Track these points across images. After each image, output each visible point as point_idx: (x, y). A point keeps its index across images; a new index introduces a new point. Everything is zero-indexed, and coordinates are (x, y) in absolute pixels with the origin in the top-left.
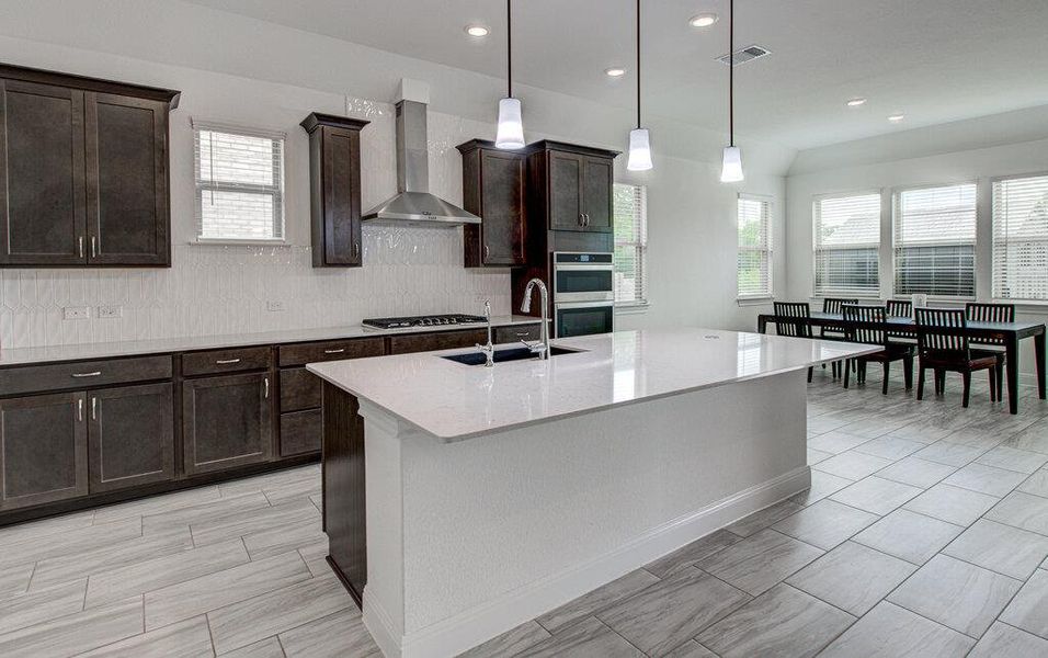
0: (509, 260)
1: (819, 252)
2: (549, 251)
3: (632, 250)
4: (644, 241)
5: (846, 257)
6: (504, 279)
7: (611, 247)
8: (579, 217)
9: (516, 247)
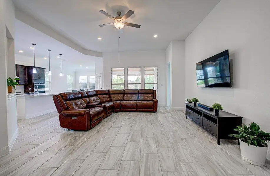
0: (24, 84)
1: (80, 83)
2: (33, 82)
3: (48, 83)
4: (50, 81)
5: (84, 84)
6: (22, 87)
7: (44, 82)
8: (38, 77)
9: (25, 82)
